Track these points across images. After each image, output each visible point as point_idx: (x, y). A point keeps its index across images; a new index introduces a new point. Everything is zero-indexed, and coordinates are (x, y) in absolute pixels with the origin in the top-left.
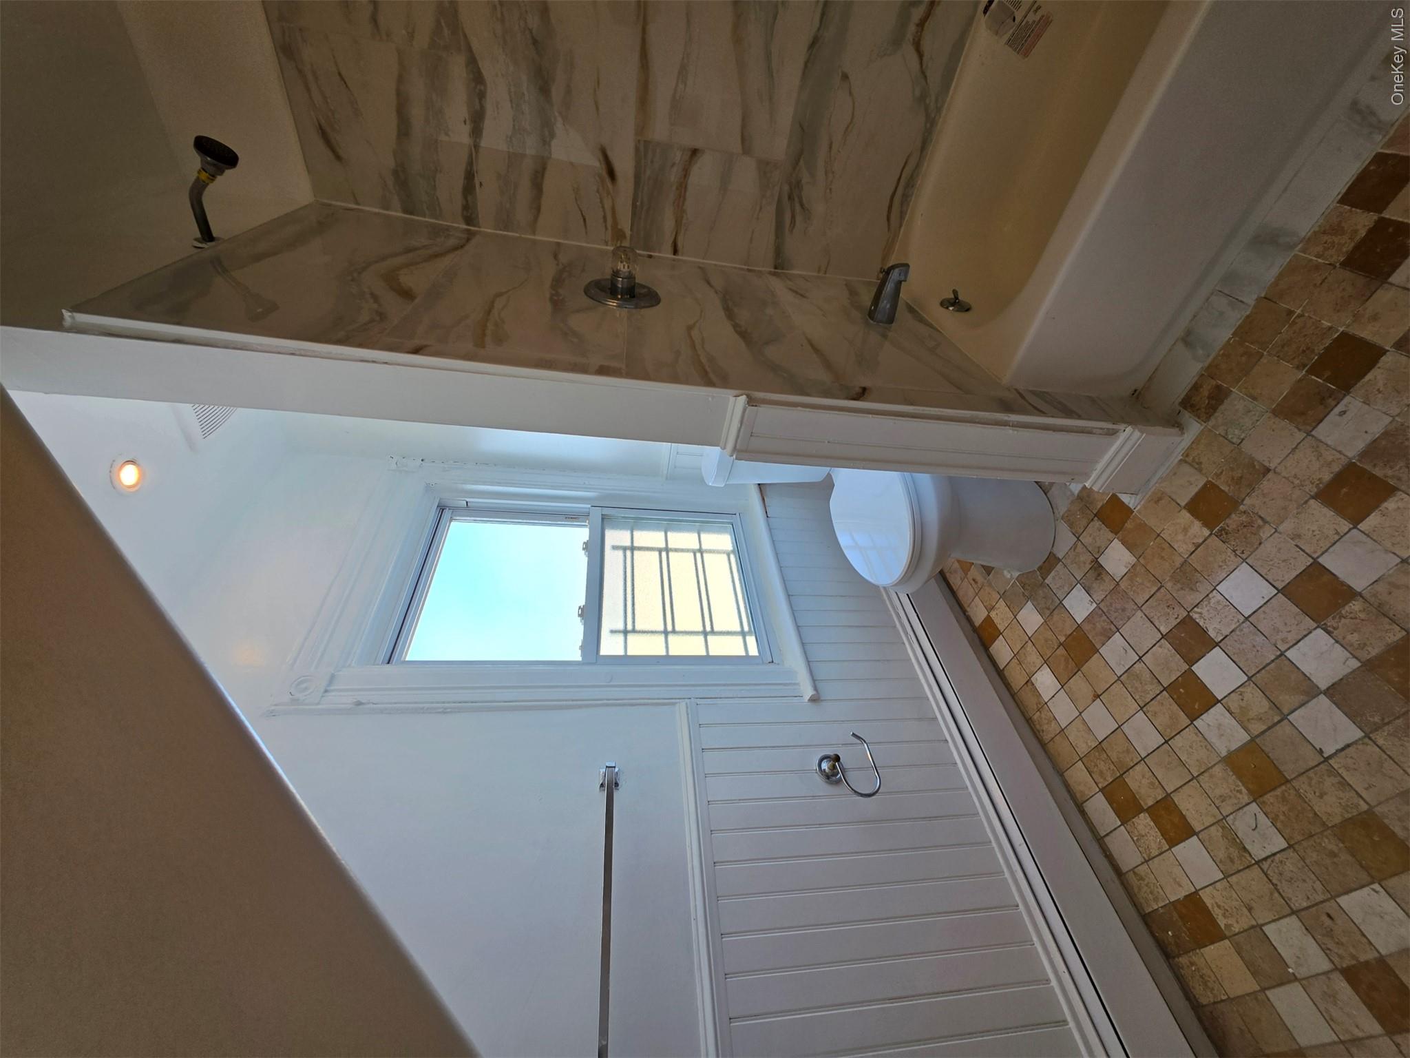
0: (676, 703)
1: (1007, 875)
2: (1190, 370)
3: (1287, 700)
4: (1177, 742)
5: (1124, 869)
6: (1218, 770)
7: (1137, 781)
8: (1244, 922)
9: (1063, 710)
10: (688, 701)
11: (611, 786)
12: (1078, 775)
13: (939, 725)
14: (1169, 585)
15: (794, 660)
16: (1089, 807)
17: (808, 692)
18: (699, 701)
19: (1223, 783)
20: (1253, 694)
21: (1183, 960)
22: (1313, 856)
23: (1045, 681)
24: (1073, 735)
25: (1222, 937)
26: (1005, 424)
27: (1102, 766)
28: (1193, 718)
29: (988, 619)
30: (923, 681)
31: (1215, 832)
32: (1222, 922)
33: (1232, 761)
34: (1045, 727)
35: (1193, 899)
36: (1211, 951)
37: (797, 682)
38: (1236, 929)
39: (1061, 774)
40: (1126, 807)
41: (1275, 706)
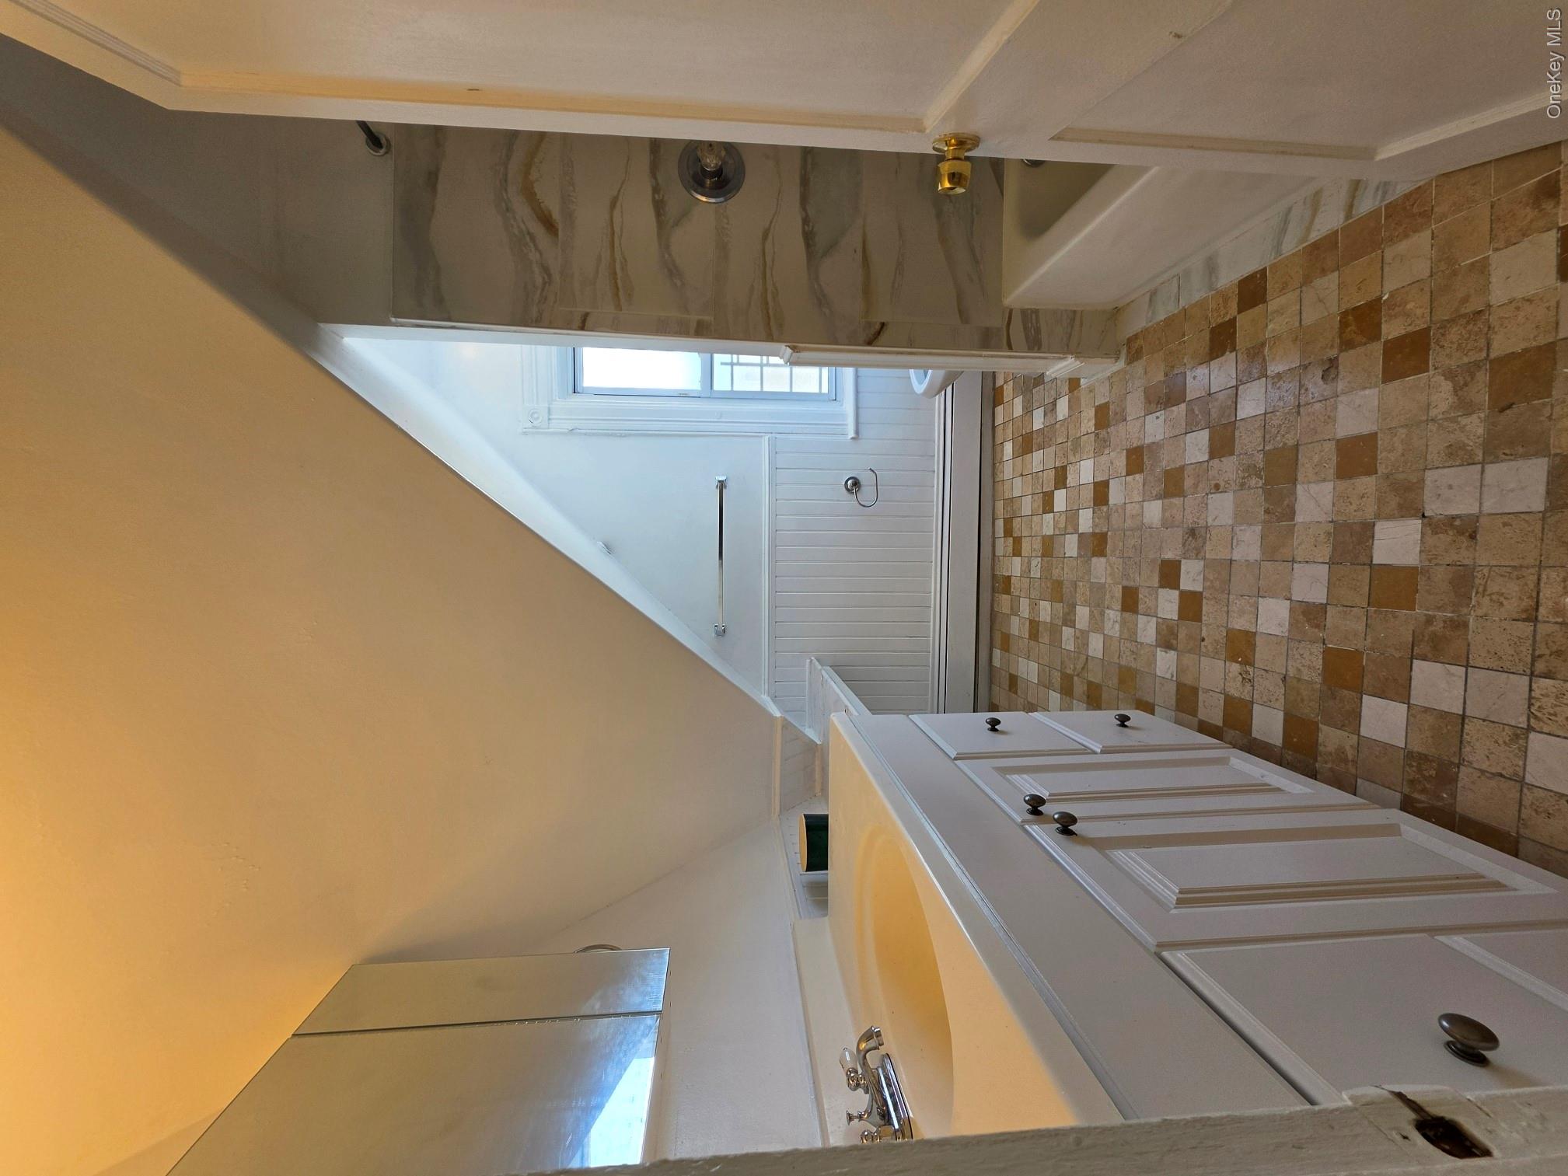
0: (762, 436)
1: (934, 548)
2: (1137, 323)
3: (1070, 529)
4: (1034, 518)
5: (997, 554)
6: (1039, 538)
7: (1016, 523)
8: (1017, 594)
9: (1007, 470)
10: (770, 435)
11: (722, 485)
12: (1000, 505)
13: (934, 460)
14: (1070, 443)
15: (848, 406)
16: (997, 522)
17: (852, 434)
18: (778, 436)
19: (1038, 544)
20: (1063, 517)
21: (997, 595)
22: (1043, 585)
23: (1008, 448)
24: (1007, 485)
25: (1009, 594)
26: (981, 356)
27: (1009, 509)
28: (1044, 513)
29: (1002, 387)
30: (936, 428)
31: (1026, 560)
32: (1012, 590)
33: (1044, 537)
34: (998, 473)
35: (1009, 578)
36: (1005, 596)
37: (845, 423)
38: (1014, 594)
39: (994, 501)
40: (1008, 532)
41: (1066, 527)
